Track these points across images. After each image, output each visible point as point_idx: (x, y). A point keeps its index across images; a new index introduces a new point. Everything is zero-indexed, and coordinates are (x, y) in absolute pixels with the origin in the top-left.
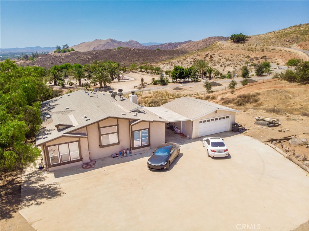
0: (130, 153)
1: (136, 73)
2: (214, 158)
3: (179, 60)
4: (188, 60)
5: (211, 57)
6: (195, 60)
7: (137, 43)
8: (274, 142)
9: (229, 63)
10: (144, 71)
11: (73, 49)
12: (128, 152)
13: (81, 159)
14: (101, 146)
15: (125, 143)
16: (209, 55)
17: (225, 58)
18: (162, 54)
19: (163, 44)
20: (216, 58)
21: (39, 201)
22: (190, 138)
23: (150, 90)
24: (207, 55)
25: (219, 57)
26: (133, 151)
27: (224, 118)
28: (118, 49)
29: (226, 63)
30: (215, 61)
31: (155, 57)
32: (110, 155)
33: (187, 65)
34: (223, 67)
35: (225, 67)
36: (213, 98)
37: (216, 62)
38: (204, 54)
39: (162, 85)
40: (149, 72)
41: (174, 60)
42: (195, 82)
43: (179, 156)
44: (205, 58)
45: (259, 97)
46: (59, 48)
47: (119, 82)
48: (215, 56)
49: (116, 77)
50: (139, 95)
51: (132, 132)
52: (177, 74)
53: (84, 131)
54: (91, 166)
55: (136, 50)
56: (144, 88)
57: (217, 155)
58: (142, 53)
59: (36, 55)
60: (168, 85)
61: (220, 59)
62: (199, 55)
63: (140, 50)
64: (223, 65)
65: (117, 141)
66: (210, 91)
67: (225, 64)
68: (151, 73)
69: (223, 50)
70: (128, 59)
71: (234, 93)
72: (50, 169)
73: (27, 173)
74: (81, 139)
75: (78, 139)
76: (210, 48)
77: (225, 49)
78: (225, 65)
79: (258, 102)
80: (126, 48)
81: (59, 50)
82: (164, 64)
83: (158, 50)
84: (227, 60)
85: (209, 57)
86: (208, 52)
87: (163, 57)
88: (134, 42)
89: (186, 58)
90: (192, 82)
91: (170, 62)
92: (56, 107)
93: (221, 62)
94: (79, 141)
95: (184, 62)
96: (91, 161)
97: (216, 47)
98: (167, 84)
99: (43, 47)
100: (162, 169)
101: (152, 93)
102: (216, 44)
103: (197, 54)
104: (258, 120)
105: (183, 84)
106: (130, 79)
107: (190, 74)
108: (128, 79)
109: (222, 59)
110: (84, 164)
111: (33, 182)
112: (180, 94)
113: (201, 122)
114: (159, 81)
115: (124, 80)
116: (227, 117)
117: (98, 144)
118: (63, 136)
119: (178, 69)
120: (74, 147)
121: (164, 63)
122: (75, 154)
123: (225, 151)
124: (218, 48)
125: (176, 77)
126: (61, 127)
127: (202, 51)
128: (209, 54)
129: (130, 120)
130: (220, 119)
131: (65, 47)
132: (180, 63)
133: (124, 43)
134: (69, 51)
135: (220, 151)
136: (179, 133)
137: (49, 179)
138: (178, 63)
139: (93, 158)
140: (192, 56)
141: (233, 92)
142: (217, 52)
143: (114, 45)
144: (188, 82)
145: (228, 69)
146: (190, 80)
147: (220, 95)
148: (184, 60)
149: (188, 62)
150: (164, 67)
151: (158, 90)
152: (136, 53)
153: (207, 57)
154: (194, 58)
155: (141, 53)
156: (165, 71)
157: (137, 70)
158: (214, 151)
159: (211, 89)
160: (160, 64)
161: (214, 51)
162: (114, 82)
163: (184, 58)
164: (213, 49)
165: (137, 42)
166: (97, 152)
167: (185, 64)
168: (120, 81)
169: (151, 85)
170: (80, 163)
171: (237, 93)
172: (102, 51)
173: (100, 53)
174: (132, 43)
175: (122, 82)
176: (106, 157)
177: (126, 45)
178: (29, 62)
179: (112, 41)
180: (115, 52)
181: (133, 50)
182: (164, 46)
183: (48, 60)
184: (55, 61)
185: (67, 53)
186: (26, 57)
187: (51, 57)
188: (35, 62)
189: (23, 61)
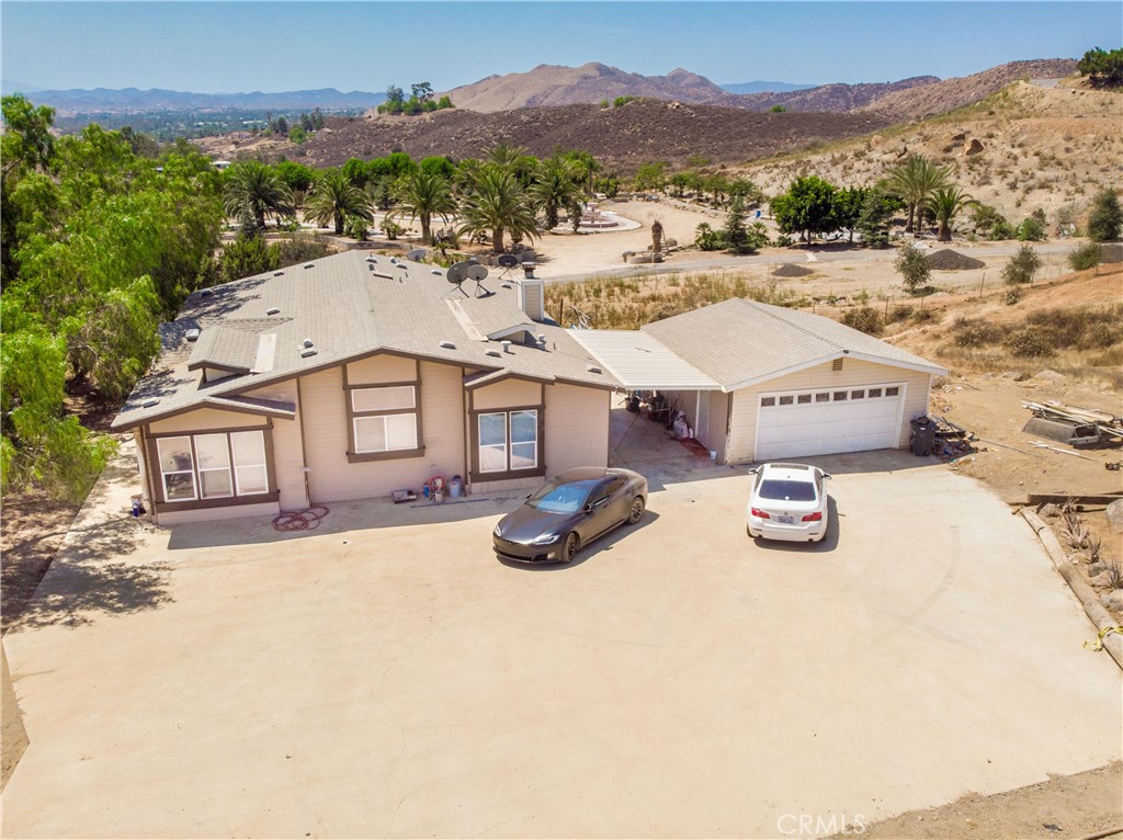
0: (463, 491)
1: (657, 201)
2: (762, 542)
3: (837, 155)
4: (875, 155)
5: (977, 146)
6: (905, 157)
7: (703, 82)
8: (1050, 507)
9: (1050, 173)
10: (690, 196)
11: (448, 100)
12: (455, 488)
13: (274, 495)
14: (352, 456)
15: (446, 453)
16: (970, 139)
17: (1037, 154)
18: (793, 130)
19: (809, 91)
20: (998, 153)
22: (719, 462)
23: (678, 271)
24: (961, 137)
25: (1009, 149)
26: (476, 487)
27: (875, 393)
28: (619, 104)
29: (1039, 174)
30: (989, 164)
31: (762, 141)
32: (386, 492)
33: (865, 176)
34: (1019, 194)
35: (1028, 190)
36: (925, 317)
37: (992, 169)
38: (946, 133)
39: (735, 253)
40: (708, 199)
41: (816, 153)
42: (875, 248)
43: (636, 518)
44: (948, 150)
46: (396, 96)
47: (576, 233)
48: (994, 141)
49: (570, 217)
50: (629, 287)
51: (474, 414)
52: (799, 210)
53: (288, 392)
54: (305, 524)
55: (688, 110)
56: (659, 260)
57: (773, 529)
58: (710, 123)
59: (315, 122)
60: (757, 254)
61: (1016, 158)
62: (926, 139)
63: (704, 113)
64: (1019, 185)
65: (415, 445)
66: (920, 286)
67: (1032, 177)
68: (712, 204)
69: (1037, 117)
70: (652, 146)
71: (1021, 303)
72: (163, 517)
73: (88, 522)
74: (276, 421)
75: (263, 421)
76: (979, 110)
77: (1047, 115)
78: (1031, 183)
80: (648, 104)
81: (396, 103)
82: (776, 171)
83: (776, 114)
84: (1045, 162)
85: (968, 148)
86: (965, 127)
87: (793, 142)
88: (689, 80)
89: (869, 147)
90: (864, 245)
91: (798, 163)
93: (1017, 172)
94: (268, 429)
95: (858, 165)
96: (313, 505)
97: (1006, 104)
98: (758, 250)
99: (345, 92)
100: (536, 560)
101: (682, 282)
102: (1011, 92)
103: (921, 134)
104: (1038, 414)
105: (822, 252)
106: (625, 224)
107: (857, 215)
108: (616, 225)
109: (1022, 159)
110: (283, 513)
111: (92, 555)
112: (792, 293)
113: (768, 402)
114: (724, 237)
115: (598, 226)
116: (892, 392)
117: (343, 447)
118: (205, 404)
119: (808, 189)
120: (250, 447)
121: (776, 166)
122: (251, 475)
123: (806, 519)
124: (1016, 111)
125: (796, 221)
126: (212, 374)
127: (941, 122)
128: (969, 132)
129: (466, 370)
130: (858, 395)
131: (421, 93)
132: (840, 167)
133: (650, 81)
134: (433, 107)
135: (785, 518)
136: (688, 439)
137: (150, 548)
138: (833, 170)
139: (320, 497)
140: (894, 142)
141: (1013, 298)
142: (1007, 127)
143: (610, 88)
144: (850, 245)
145: (1038, 199)
146: (856, 237)
147: (957, 304)
148: (859, 155)
149: (875, 164)
150: (771, 183)
151: (708, 273)
152: (687, 122)
153: (956, 145)
154: (901, 148)
155: (706, 121)
156: (773, 196)
157: (661, 190)
158: (765, 516)
159: (928, 280)
160: (758, 168)
161: (993, 122)
162: (556, 234)
163: (861, 147)
164: (992, 113)
165: (702, 78)
166: (336, 476)
167: (859, 171)
168: (579, 230)
169: (693, 251)
170: (270, 508)
171: (1034, 303)
172: (556, 110)
173: (546, 118)
174: (682, 84)
175: (587, 234)
176: (377, 498)
177: (659, 89)
178: (287, 144)
179: (605, 71)
180: (603, 116)
181: (674, 111)
182: (809, 97)
183: (353, 141)
184: (378, 146)
185: (426, 116)
186: (280, 128)
187: (367, 127)
188: (308, 147)
189: (269, 143)
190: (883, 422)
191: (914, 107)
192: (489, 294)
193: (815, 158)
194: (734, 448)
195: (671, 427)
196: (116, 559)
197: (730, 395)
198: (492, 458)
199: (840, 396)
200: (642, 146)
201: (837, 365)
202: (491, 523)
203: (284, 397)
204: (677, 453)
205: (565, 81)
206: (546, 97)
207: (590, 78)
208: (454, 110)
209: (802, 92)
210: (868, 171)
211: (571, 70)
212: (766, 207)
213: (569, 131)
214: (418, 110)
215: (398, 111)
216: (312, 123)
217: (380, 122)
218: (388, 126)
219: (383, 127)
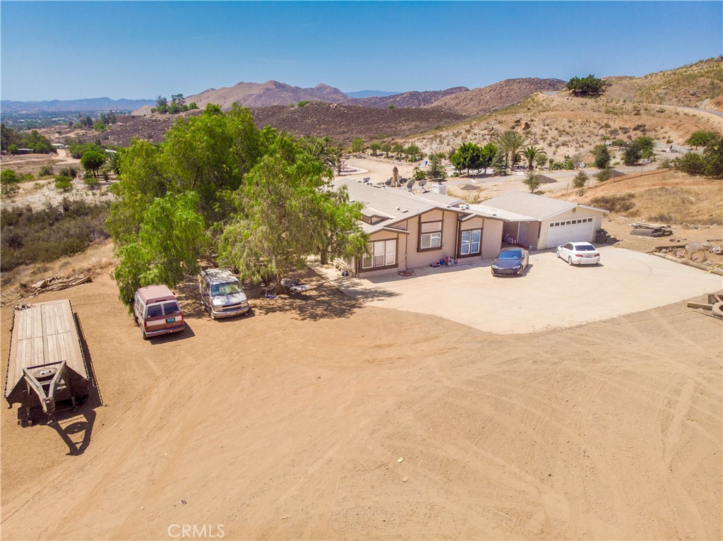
1: (365, 158)
3: (455, 132)
4: (476, 131)
5: (527, 126)
6: (493, 132)
7: (336, 91)
8: (664, 250)
9: (565, 138)
10: (381, 155)
11: (195, 104)
13: (396, 266)
14: (419, 250)
15: (449, 248)
16: (523, 122)
17: (556, 129)
18: (403, 119)
20: (538, 129)
21: (378, 298)
22: (535, 249)
24: (518, 121)
25: (543, 127)
26: (459, 260)
27: (585, 221)
28: (301, 105)
29: (560, 139)
30: (535, 134)
31: (387, 125)
32: (429, 263)
34: (553, 148)
35: (557, 146)
37: (537, 137)
38: (511, 119)
40: (392, 157)
41: (443, 131)
42: (501, 175)
44: (513, 128)
45: (633, 200)
46: (162, 102)
48: (535, 124)
51: (460, 232)
52: (465, 159)
53: (404, 224)
54: (411, 274)
55: (342, 108)
58: (355, 115)
59: (110, 118)
60: (446, 181)
61: (547, 131)
62: (500, 122)
63: (351, 110)
64: (553, 144)
65: (439, 245)
66: (536, 190)
67: (557, 140)
68: (397, 159)
69: (553, 111)
71: (585, 195)
72: (361, 274)
73: (331, 279)
74: (400, 235)
75: (395, 235)
76: (521, 107)
77: (557, 110)
78: (557, 143)
79: (631, 210)
80: (319, 105)
81: (163, 107)
82: (425, 141)
83: (391, 110)
84: (561, 133)
85: (523, 127)
86: (518, 116)
87: (404, 125)
88: (328, 90)
89: (471, 127)
90: (496, 175)
91: (436, 136)
93: (549, 138)
94: (397, 239)
96: (407, 269)
97: (535, 105)
98: (445, 179)
102: (536, 99)
103: (496, 120)
104: (636, 227)
105: (477, 179)
106: (360, 171)
107: (490, 159)
108: (356, 171)
109: (550, 132)
110: (399, 271)
111: (350, 287)
112: (479, 197)
113: (552, 225)
114: (429, 173)
115: (348, 171)
116: (590, 220)
117: (416, 246)
118: (383, 230)
120: (391, 245)
121: (424, 138)
122: (390, 259)
123: (595, 256)
124: (541, 108)
125: (464, 165)
126: (374, 220)
127: (505, 114)
128: (521, 119)
129: (459, 215)
130: (579, 221)
132: (460, 137)
133: (305, 91)
134: (186, 109)
135: (589, 256)
137: (365, 284)
138: (456, 139)
139: (409, 266)
140: (483, 124)
141: (581, 193)
142: (540, 116)
143: (283, 95)
144: (485, 176)
145: (563, 151)
146: (490, 171)
148: (468, 131)
149: (478, 135)
150: (425, 147)
152: (342, 115)
153: (516, 125)
154: (491, 127)
155: (353, 114)
156: (429, 154)
157: (363, 152)
158: (582, 256)
159: (539, 188)
160: (413, 140)
161: (532, 113)
163: (468, 127)
164: (529, 109)
165: (335, 89)
166: (415, 257)
168: (341, 174)
170: (395, 270)
171: (591, 195)
172: (263, 109)
173: (258, 114)
174: (324, 93)
175: (345, 175)
176: (425, 267)
177: (312, 96)
178: (94, 133)
179: (277, 85)
180: (293, 112)
181: (334, 109)
182: (398, 99)
183: (138, 130)
184: (155, 133)
185: (183, 114)
186: (88, 123)
187: (146, 121)
188: (109, 134)
189: (81, 132)
190: (587, 232)
191: (457, 104)
192: (426, 192)
193: (444, 134)
194: (540, 245)
197: (540, 222)
199: (574, 222)
200: (319, 129)
201: (574, 210)
203: (402, 227)
205: (256, 92)
206: (245, 101)
207: (270, 89)
208: (198, 110)
209: (394, 97)
210: (475, 139)
211: (259, 85)
212: (426, 159)
214: (176, 111)
215: (165, 111)
216: (108, 119)
217: (154, 118)
218: (159, 121)
219: (156, 121)
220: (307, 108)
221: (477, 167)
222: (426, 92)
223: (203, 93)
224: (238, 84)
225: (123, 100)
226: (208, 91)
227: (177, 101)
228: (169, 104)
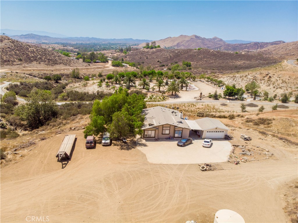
0: (173, 139)
1: (203, 82)
2: (203, 147)
3: (242, 75)
4: (249, 77)
5: (270, 77)
6: (255, 78)
7: (221, 40)
9: (283, 85)
10: (210, 81)
12: (172, 138)
13: (155, 137)
14: (162, 134)
15: (172, 135)
16: (269, 75)
17: (282, 80)
18: (239, 59)
19: (248, 44)
20: (274, 79)
21: (141, 146)
22: (201, 138)
23: (204, 102)
24: (267, 74)
25: (277, 78)
26: (174, 138)
27: (221, 132)
28: (199, 50)
29: (281, 85)
30: (271, 81)
33: (246, 81)
34: (275, 89)
35: (277, 88)
36: (242, 117)
37: (272, 83)
39: (215, 99)
40: (214, 83)
41: (238, 74)
42: (240, 100)
43: (191, 143)
44: (264, 77)
45: (273, 121)
47: (186, 90)
48: (274, 76)
49: (185, 86)
50: (195, 105)
51: (175, 131)
53: (158, 127)
54: (158, 140)
55: (215, 52)
56: (201, 100)
57: (205, 146)
61: (277, 80)
63: (219, 53)
65: (169, 133)
66: (244, 110)
67: (279, 85)
68: (214, 84)
69: (285, 71)
72: (144, 138)
73: (137, 138)
74: (156, 130)
75: (155, 130)
78: (278, 87)
79: (269, 125)
80: (206, 50)
81: (147, 46)
82: (229, 78)
83: (236, 54)
85: (268, 77)
87: (239, 62)
88: (218, 40)
89: (249, 74)
91: (234, 76)
92: (148, 114)
93: (276, 84)
94: (155, 131)
95: (245, 79)
98: (219, 99)
100: (181, 146)
101: (204, 105)
103: (260, 72)
106: (196, 89)
108: (194, 89)
109: (279, 81)
110: (155, 139)
111: (139, 141)
112: (222, 109)
113: (207, 132)
115: (191, 89)
116: (223, 132)
118: (150, 128)
120: (154, 132)
121: (229, 76)
122: (153, 135)
123: (208, 145)
124: (281, 69)
126: (150, 125)
128: (269, 73)
129: (175, 126)
130: (219, 132)
132: (241, 78)
133: (207, 39)
134: (156, 47)
135: (206, 145)
137: (144, 141)
139: (159, 138)
140: (254, 74)
142: (278, 73)
143: (197, 41)
145: (278, 91)
147: (248, 115)
148: (246, 76)
150: (227, 80)
151: (208, 103)
152: (214, 55)
153: (266, 76)
155: (219, 55)
156: (226, 84)
157: (204, 79)
158: (204, 144)
159: (246, 109)
161: (276, 71)
162: (182, 91)
163: (247, 74)
164: (276, 69)
166: (161, 136)
167: (245, 80)
168: (187, 90)
169: (208, 98)
170: (154, 138)
172: (183, 50)
173: (181, 52)
174: (216, 41)
176: (164, 138)
177: (210, 42)
178: (123, 54)
179: (197, 37)
180: (195, 52)
181: (212, 52)
182: (248, 45)
183: (137, 55)
184: (143, 57)
185: (154, 50)
186: (121, 50)
187: (141, 52)
188: (127, 55)
189: (118, 54)
190: (222, 135)
191: (275, 50)
192: (176, 115)
194: (203, 137)
195: (196, 133)
196: (141, 142)
197: (203, 131)
198: (176, 135)
199: (216, 132)
200: (203, 60)
201: (216, 128)
202: (177, 142)
204: (197, 136)
205: (187, 39)
207: (193, 38)
208: (160, 48)
209: (246, 44)
212: (224, 86)
213: (186, 55)
214: (152, 48)
215: (148, 48)
216: (128, 49)
217: (144, 50)
218: (145, 52)
219: (144, 51)
220: (201, 51)
221: (232, 96)
222: (263, 42)
223: (166, 38)
224: (180, 36)
225: (137, 40)
226: (168, 38)
227: (153, 44)
228: (150, 45)
